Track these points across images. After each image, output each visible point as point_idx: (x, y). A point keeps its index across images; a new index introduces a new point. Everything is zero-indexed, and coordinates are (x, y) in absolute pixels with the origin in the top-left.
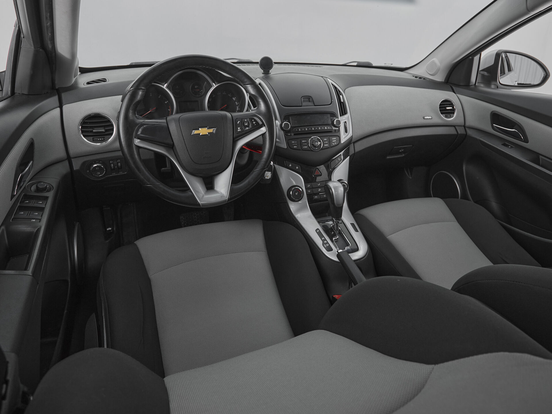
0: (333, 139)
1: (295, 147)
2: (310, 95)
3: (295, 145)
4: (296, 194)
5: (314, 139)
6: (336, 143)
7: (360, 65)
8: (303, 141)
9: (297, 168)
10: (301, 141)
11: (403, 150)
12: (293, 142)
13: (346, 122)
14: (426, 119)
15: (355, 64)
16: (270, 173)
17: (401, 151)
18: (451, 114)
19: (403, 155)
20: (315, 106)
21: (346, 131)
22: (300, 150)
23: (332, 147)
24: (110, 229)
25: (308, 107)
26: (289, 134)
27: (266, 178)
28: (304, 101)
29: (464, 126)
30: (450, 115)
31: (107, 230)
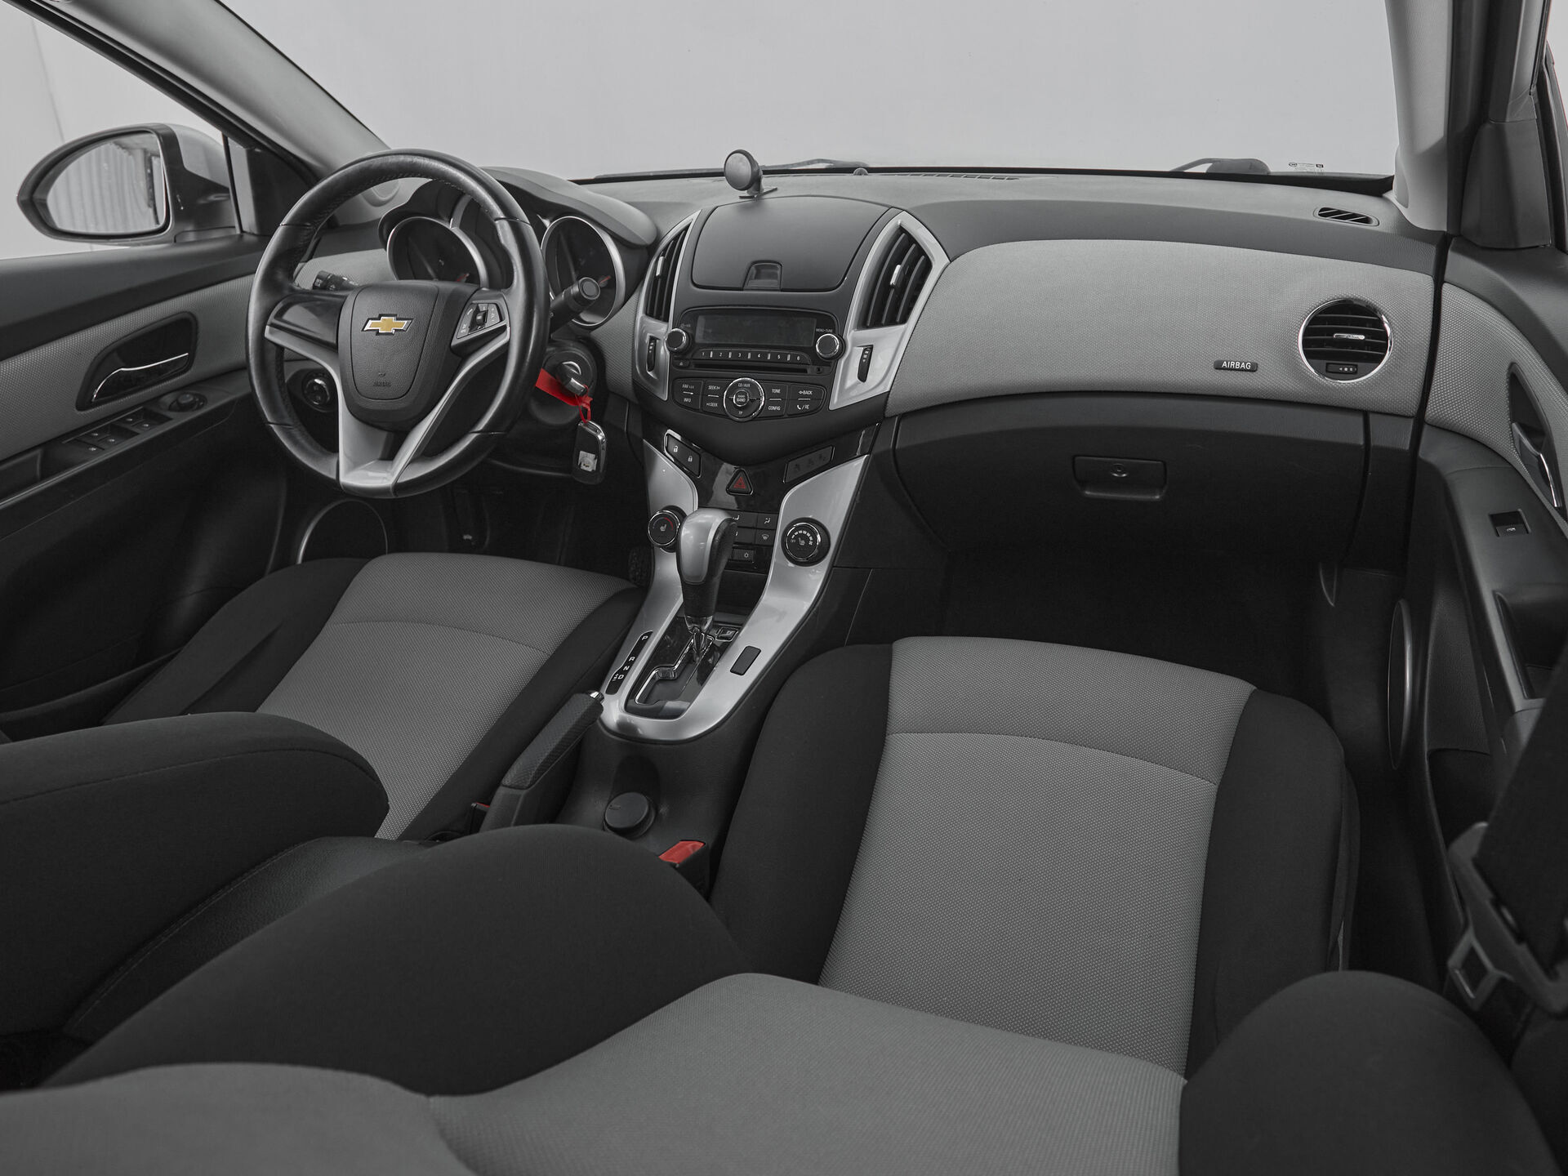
0: (801, 392)
1: (686, 400)
2: (776, 259)
3: (688, 396)
4: (662, 529)
5: (740, 385)
6: (807, 407)
7: (1223, 173)
8: (710, 387)
9: (690, 460)
10: (706, 387)
11: (1124, 475)
12: (686, 386)
13: (871, 348)
14: (1224, 369)
15: (1203, 169)
16: (592, 456)
17: (1116, 475)
18: (1359, 364)
19: (1157, 497)
20: (782, 290)
21: (863, 375)
22: (695, 410)
23: (791, 416)
24: (470, 537)
25: (762, 291)
26: (681, 364)
27: (583, 467)
28: (757, 277)
29: (1420, 419)
30: (1356, 366)
31: (463, 540)
